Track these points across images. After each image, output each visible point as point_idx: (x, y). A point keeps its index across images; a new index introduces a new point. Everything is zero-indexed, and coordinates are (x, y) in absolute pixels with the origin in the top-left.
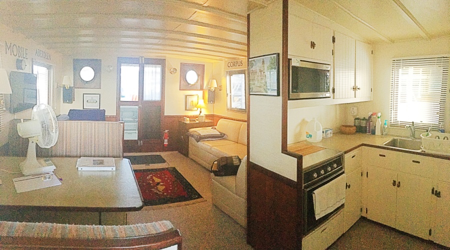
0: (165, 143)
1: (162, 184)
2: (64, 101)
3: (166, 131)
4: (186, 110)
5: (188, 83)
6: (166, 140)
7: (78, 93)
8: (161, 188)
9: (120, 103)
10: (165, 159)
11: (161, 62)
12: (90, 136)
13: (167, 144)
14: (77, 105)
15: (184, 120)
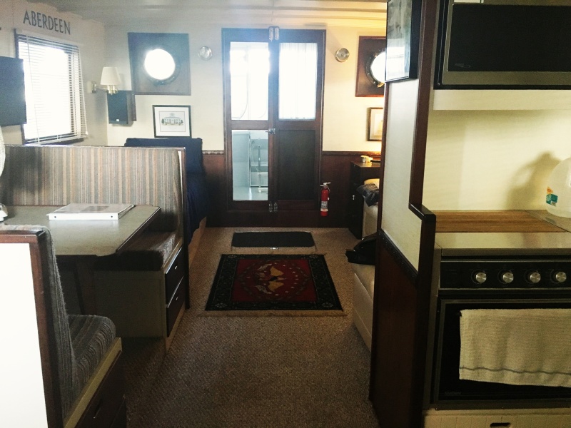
0: (322, 210)
1: (280, 279)
2: (112, 120)
3: (325, 184)
4: (369, 140)
5: (375, 80)
6: (324, 204)
7: (143, 104)
8: (274, 285)
9: (229, 125)
10: (315, 240)
11: (317, 36)
12: (114, 174)
13: (327, 210)
14: (141, 130)
15: (361, 161)
